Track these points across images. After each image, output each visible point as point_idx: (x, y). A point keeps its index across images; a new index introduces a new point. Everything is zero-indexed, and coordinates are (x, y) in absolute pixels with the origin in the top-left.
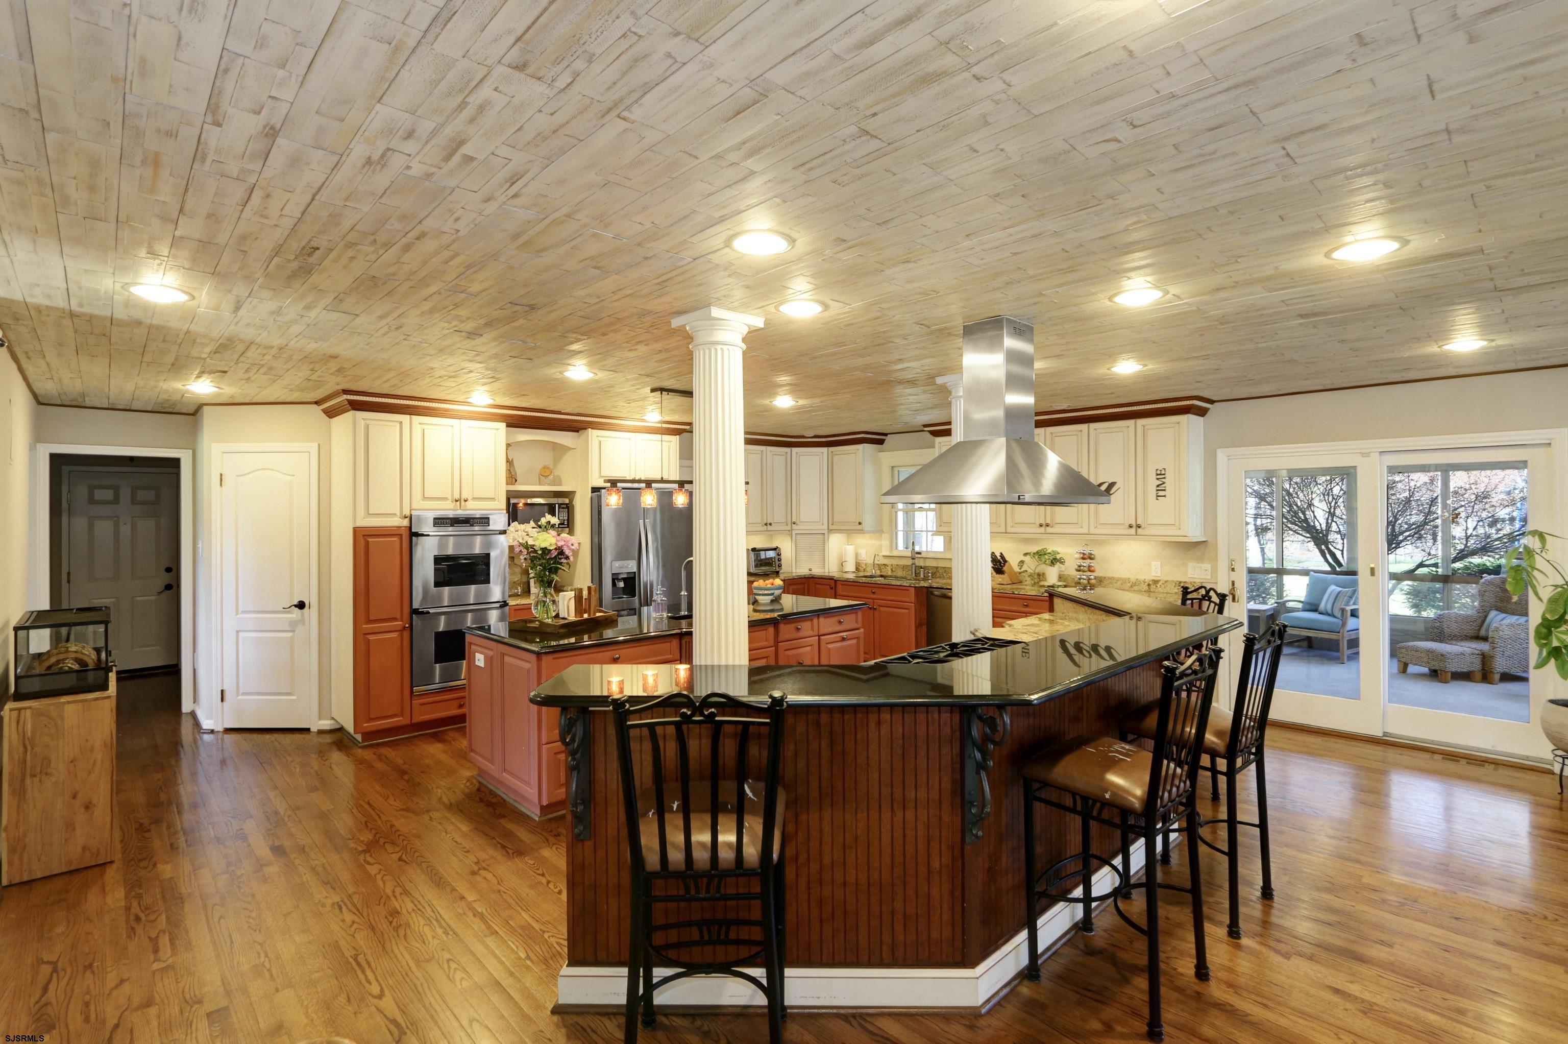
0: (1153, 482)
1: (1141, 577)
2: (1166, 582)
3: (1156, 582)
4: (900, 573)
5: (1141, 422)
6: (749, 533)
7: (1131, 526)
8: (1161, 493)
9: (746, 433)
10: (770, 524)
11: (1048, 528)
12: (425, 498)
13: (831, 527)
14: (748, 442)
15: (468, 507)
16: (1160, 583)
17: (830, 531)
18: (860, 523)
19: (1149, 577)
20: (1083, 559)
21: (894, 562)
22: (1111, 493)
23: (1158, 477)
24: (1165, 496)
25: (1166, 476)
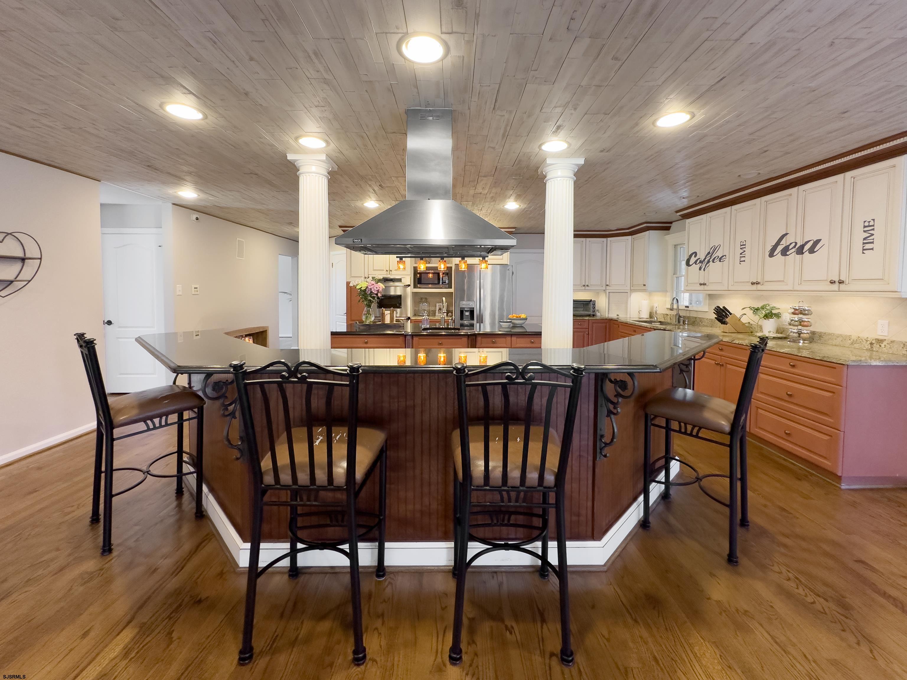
0: (860, 235)
1: (864, 335)
2: (892, 342)
3: (880, 341)
5: (849, 174)
6: (575, 290)
7: (833, 282)
8: (868, 246)
9: (574, 231)
10: (588, 286)
11: (759, 286)
12: (374, 270)
13: (632, 288)
14: (576, 236)
15: (393, 274)
16: (885, 343)
17: (632, 291)
18: (644, 285)
19: (872, 336)
20: (794, 313)
22: (815, 250)
23: (866, 229)
24: (872, 249)
25: (875, 227)
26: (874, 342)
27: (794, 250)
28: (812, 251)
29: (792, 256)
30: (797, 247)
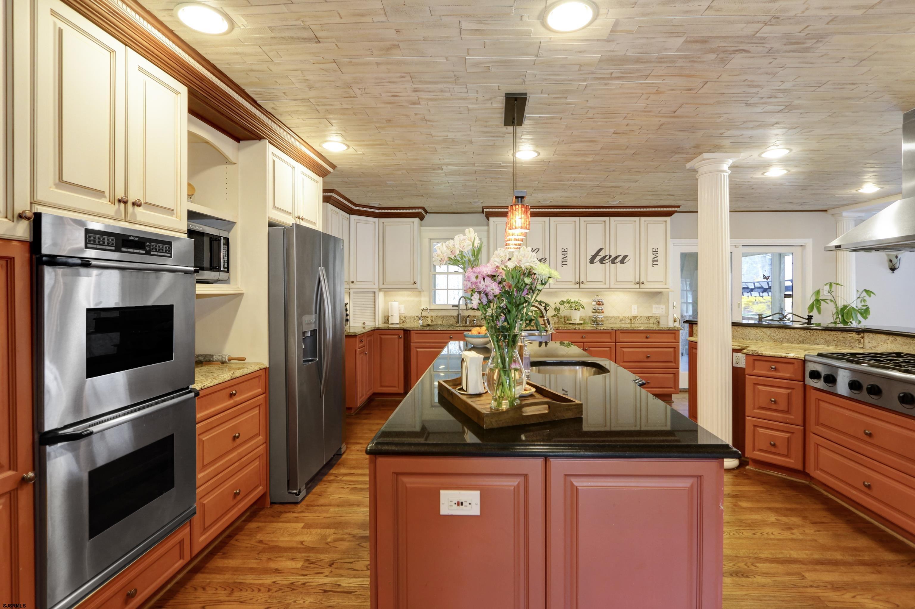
0: (651, 256)
1: (626, 315)
2: (641, 317)
3: (635, 317)
4: (440, 322)
7: (637, 283)
8: (655, 263)
10: (353, 282)
11: (582, 285)
13: (381, 286)
15: (139, 218)
16: (637, 318)
17: (380, 290)
18: (415, 283)
19: (630, 315)
20: (596, 304)
21: (433, 314)
22: (625, 262)
23: (654, 253)
24: (657, 265)
25: (659, 252)
26: (632, 318)
27: (608, 260)
28: (622, 262)
29: (608, 264)
30: (611, 259)
